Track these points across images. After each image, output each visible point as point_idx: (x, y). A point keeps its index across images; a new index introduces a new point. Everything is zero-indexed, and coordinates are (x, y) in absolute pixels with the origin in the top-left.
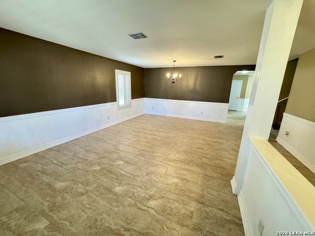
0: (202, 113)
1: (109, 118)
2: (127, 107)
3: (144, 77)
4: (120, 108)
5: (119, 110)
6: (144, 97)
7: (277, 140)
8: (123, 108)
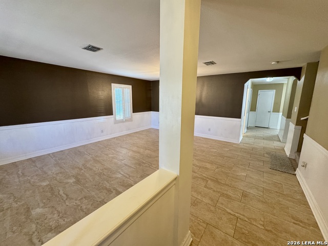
0: (209, 130)
1: (102, 131)
2: (126, 121)
3: (150, 90)
4: (116, 122)
5: (115, 123)
6: (151, 111)
7: (296, 172)
8: (122, 121)
